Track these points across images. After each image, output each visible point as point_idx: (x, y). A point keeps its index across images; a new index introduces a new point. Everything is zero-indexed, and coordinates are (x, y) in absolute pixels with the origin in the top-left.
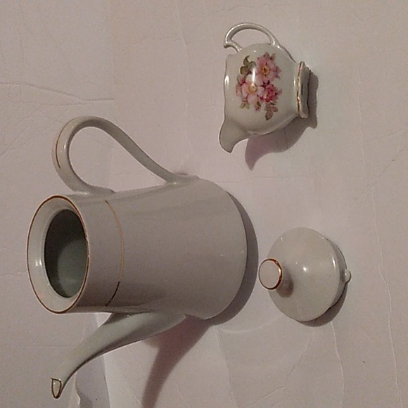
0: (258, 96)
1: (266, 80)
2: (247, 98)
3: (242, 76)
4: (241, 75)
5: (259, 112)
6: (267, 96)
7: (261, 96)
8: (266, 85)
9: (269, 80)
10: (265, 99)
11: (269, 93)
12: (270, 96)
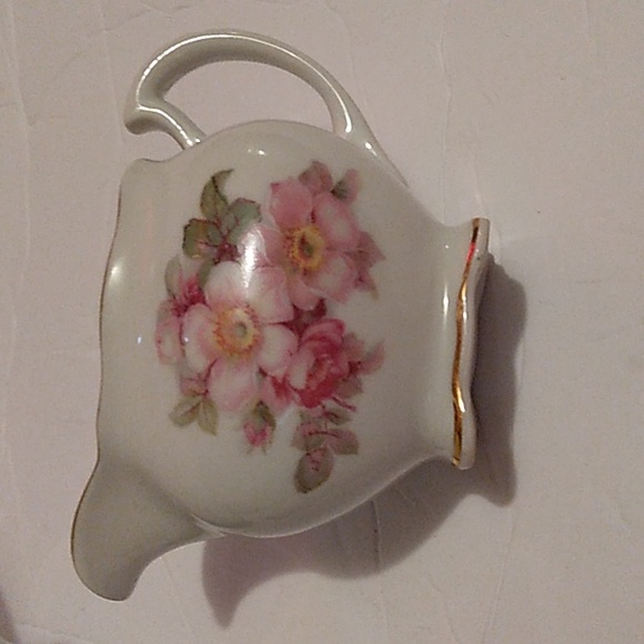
0: (263, 373)
1: (307, 295)
2: (205, 378)
3: (190, 267)
4: (183, 259)
5: (264, 451)
6: (310, 376)
7: (279, 373)
8: (305, 319)
9: (325, 296)
10: (295, 390)
11: (318, 363)
12: (322, 376)
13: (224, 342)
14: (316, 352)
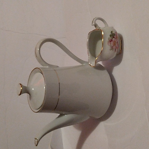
2: (113, 47)
4: (110, 38)
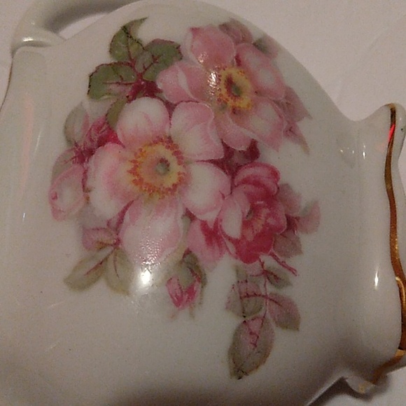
0: (190, 216)
1: (239, 136)
5: (192, 315)
6: (246, 224)
7: (210, 217)
8: (236, 159)
9: (256, 138)
10: (230, 239)
11: (254, 210)
12: (259, 225)
13: (141, 180)
14: (251, 198)
